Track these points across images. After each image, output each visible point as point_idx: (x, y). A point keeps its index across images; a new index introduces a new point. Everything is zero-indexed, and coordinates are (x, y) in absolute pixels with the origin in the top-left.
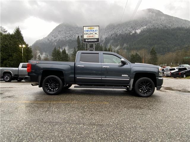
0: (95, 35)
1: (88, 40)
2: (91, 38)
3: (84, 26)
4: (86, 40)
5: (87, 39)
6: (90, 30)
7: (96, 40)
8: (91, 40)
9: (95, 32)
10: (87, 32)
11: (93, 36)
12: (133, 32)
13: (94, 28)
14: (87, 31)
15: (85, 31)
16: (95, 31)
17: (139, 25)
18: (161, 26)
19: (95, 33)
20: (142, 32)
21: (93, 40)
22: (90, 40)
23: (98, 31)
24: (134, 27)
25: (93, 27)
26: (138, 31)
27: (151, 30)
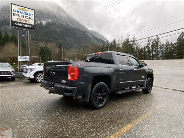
0: (29, 20)
1: (19, 24)
2: (23, 22)
3: (12, 4)
4: (16, 24)
5: (18, 22)
6: (21, 11)
7: (30, 26)
8: (24, 25)
9: (29, 16)
10: (18, 14)
11: (26, 21)
12: (39, 22)
13: (27, 11)
14: (18, 12)
15: (15, 11)
16: (28, 14)
17: (44, 16)
18: (64, 23)
19: (30, 18)
20: (48, 25)
21: (26, 26)
22: (21, 25)
23: (33, 15)
24: (39, 17)
25: (26, 9)
26: (44, 23)
27: (56, 24)
